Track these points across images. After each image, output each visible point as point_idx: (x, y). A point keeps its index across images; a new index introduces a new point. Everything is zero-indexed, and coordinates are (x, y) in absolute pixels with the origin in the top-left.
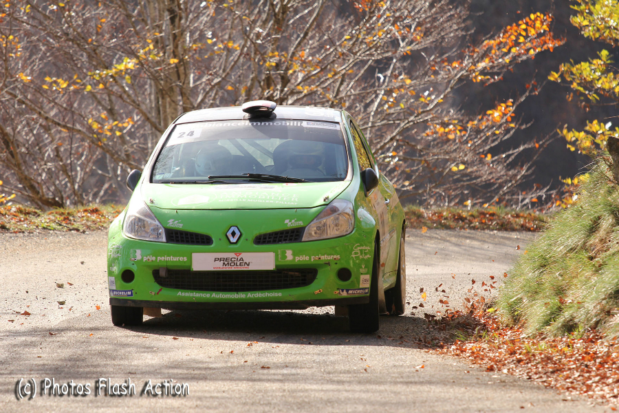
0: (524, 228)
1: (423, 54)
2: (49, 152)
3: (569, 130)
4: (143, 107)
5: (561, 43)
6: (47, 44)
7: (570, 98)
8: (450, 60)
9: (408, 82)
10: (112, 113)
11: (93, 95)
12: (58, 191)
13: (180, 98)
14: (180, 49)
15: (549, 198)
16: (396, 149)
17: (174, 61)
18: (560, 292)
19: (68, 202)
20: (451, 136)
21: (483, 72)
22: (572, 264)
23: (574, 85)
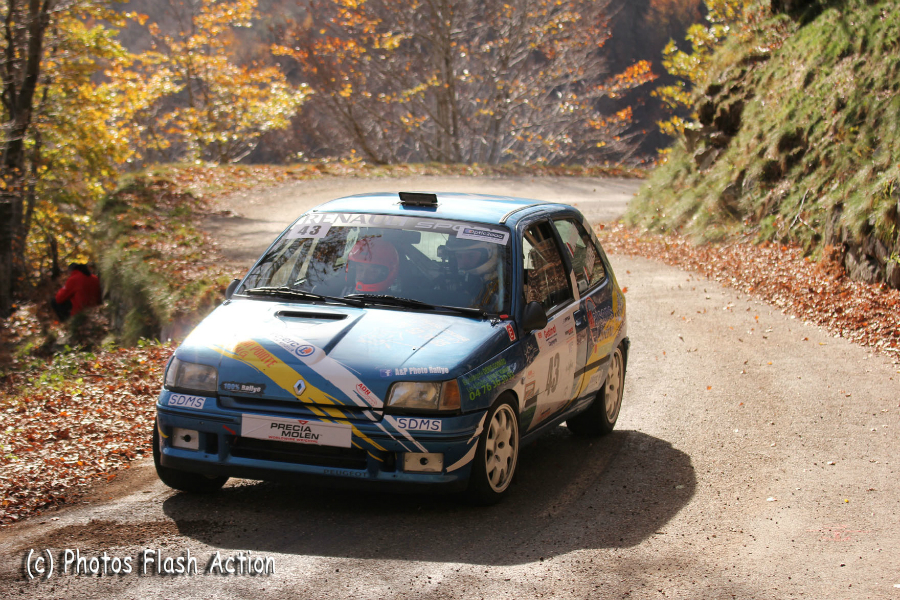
0: (637, 177)
1: (583, 83)
2: (380, 135)
3: (663, 121)
4: (431, 112)
5: (656, 77)
6: (379, 78)
7: (662, 106)
8: (597, 86)
9: (575, 97)
10: (413, 114)
11: (403, 104)
12: (385, 156)
13: (450, 107)
14: (451, 80)
15: (650, 162)
16: (568, 134)
17: (446, 86)
18: (660, 211)
19: (390, 162)
20: (598, 128)
21: (616, 92)
22: (664, 196)
23: (664, 99)
